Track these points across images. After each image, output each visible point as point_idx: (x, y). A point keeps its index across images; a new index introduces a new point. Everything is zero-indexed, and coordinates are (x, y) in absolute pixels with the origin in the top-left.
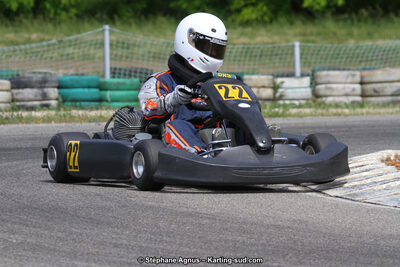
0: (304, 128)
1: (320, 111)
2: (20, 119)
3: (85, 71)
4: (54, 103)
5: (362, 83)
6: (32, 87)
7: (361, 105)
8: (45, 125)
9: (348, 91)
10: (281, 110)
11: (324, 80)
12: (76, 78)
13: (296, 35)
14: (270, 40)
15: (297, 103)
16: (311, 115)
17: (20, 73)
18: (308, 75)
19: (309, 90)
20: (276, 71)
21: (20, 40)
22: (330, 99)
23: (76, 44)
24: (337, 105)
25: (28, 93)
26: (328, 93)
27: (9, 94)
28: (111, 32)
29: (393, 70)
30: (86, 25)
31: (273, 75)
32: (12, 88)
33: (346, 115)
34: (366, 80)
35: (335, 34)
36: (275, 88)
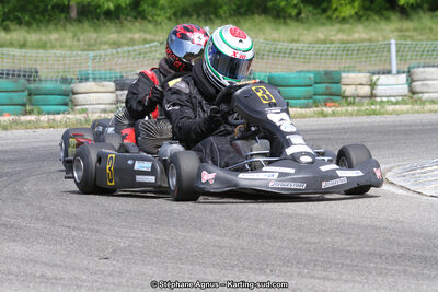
0: (400, 126)
1: (416, 107)
10: (378, 108)
11: (420, 77)
13: (392, 31)
14: (367, 37)
15: (394, 99)
16: (407, 112)
17: (124, 75)
18: (404, 72)
19: (406, 87)
20: (376, 68)
21: (123, 40)
22: (426, 96)
24: (433, 101)
26: (425, 89)
27: (114, 95)
31: (370, 72)
32: (117, 90)
35: (431, 29)
36: (373, 85)
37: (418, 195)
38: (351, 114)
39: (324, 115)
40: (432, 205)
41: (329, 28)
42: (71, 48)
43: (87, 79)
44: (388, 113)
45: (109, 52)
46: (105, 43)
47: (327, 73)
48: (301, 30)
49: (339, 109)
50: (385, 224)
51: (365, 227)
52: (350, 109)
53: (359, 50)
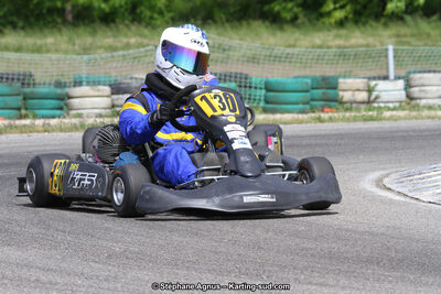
0: (398, 132)
1: (414, 113)
10: (375, 114)
11: (417, 82)
13: (390, 37)
14: (364, 43)
15: (391, 105)
16: (405, 118)
18: (402, 78)
19: (403, 93)
20: (372, 74)
21: (119, 45)
22: (423, 102)
24: (430, 108)
26: (422, 95)
27: (109, 99)
31: (368, 78)
32: (113, 94)
35: (429, 35)
36: (370, 91)
37: (416, 202)
38: (348, 120)
39: (321, 121)
40: (430, 211)
41: (326, 33)
42: (66, 52)
43: (81, 83)
44: (384, 119)
45: (104, 55)
46: (100, 47)
47: (324, 79)
48: (297, 35)
49: (336, 115)
50: (382, 230)
51: (362, 233)
52: (347, 114)
53: (355, 55)
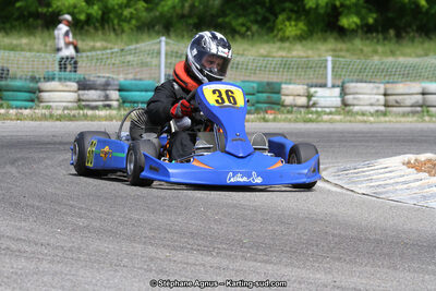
0: (334, 132)
1: (348, 118)
2: (86, 117)
3: (143, 76)
4: (115, 104)
5: (385, 95)
6: (96, 89)
7: (385, 114)
8: (107, 123)
9: (373, 101)
10: (315, 116)
11: (352, 91)
12: (134, 82)
13: (327, 51)
14: (305, 55)
15: (328, 110)
16: (341, 121)
17: (87, 77)
18: (338, 86)
19: (339, 99)
20: (310, 82)
22: (356, 108)
23: (135, 52)
24: (363, 114)
25: (92, 94)
26: (355, 102)
27: (76, 94)
28: (167, 44)
29: (413, 84)
30: (145, 36)
31: (308, 85)
32: (79, 89)
33: (371, 123)
34: (389, 92)
35: (362, 50)
36: (309, 96)
37: (349, 192)
38: (290, 121)
39: (265, 120)
40: (364, 202)
41: (272, 45)
42: (39, 51)
43: (53, 79)
44: (322, 121)
47: (268, 84)
48: (246, 46)
49: (279, 116)
50: (321, 216)
51: (303, 219)
52: (289, 116)
53: (299, 65)
